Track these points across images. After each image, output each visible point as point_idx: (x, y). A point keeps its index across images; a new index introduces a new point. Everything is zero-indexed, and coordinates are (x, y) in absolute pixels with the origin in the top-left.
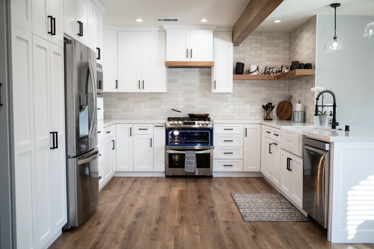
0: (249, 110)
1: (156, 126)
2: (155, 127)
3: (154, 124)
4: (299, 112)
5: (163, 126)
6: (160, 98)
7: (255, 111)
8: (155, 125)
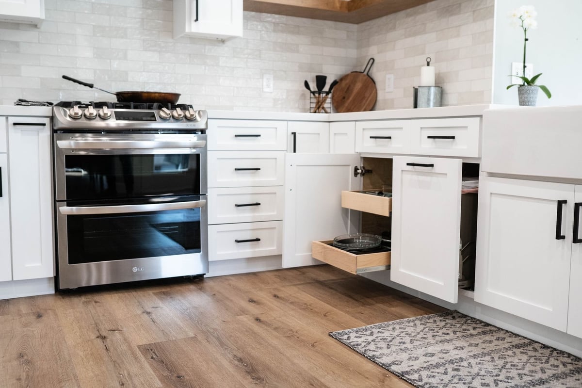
0: (271, 93)
1: (15, 124)
2: (11, 128)
3: (7, 117)
4: (429, 87)
5: (44, 125)
6: (17, 44)
7: (284, 97)
8: (12, 120)
